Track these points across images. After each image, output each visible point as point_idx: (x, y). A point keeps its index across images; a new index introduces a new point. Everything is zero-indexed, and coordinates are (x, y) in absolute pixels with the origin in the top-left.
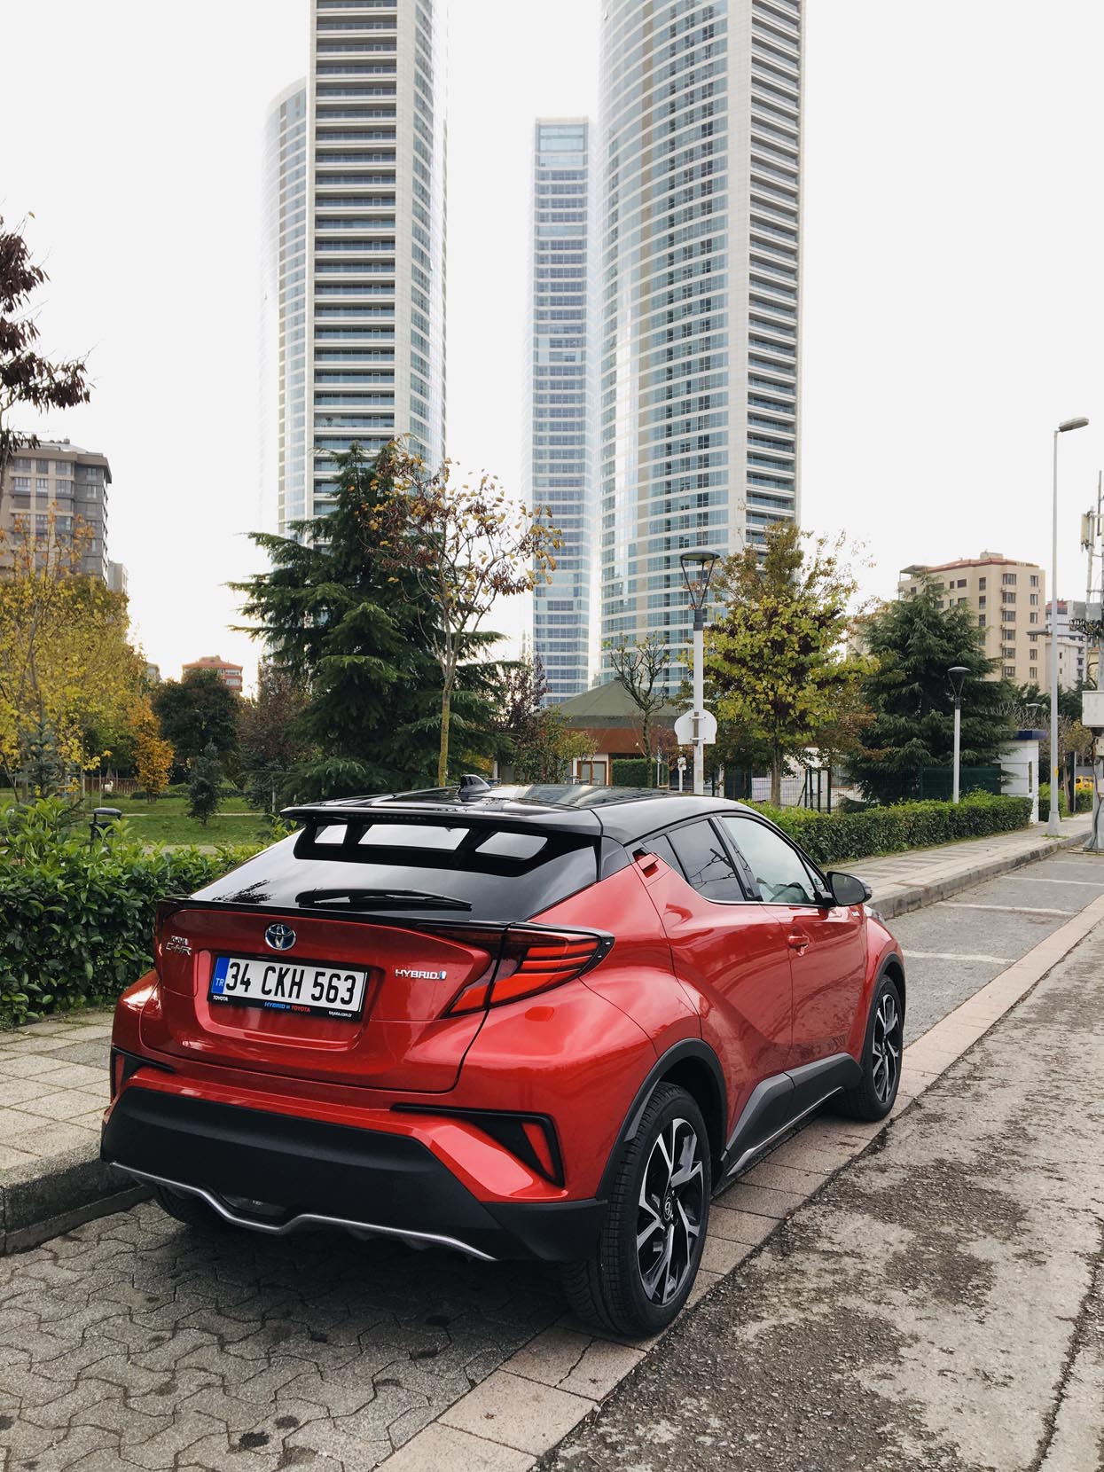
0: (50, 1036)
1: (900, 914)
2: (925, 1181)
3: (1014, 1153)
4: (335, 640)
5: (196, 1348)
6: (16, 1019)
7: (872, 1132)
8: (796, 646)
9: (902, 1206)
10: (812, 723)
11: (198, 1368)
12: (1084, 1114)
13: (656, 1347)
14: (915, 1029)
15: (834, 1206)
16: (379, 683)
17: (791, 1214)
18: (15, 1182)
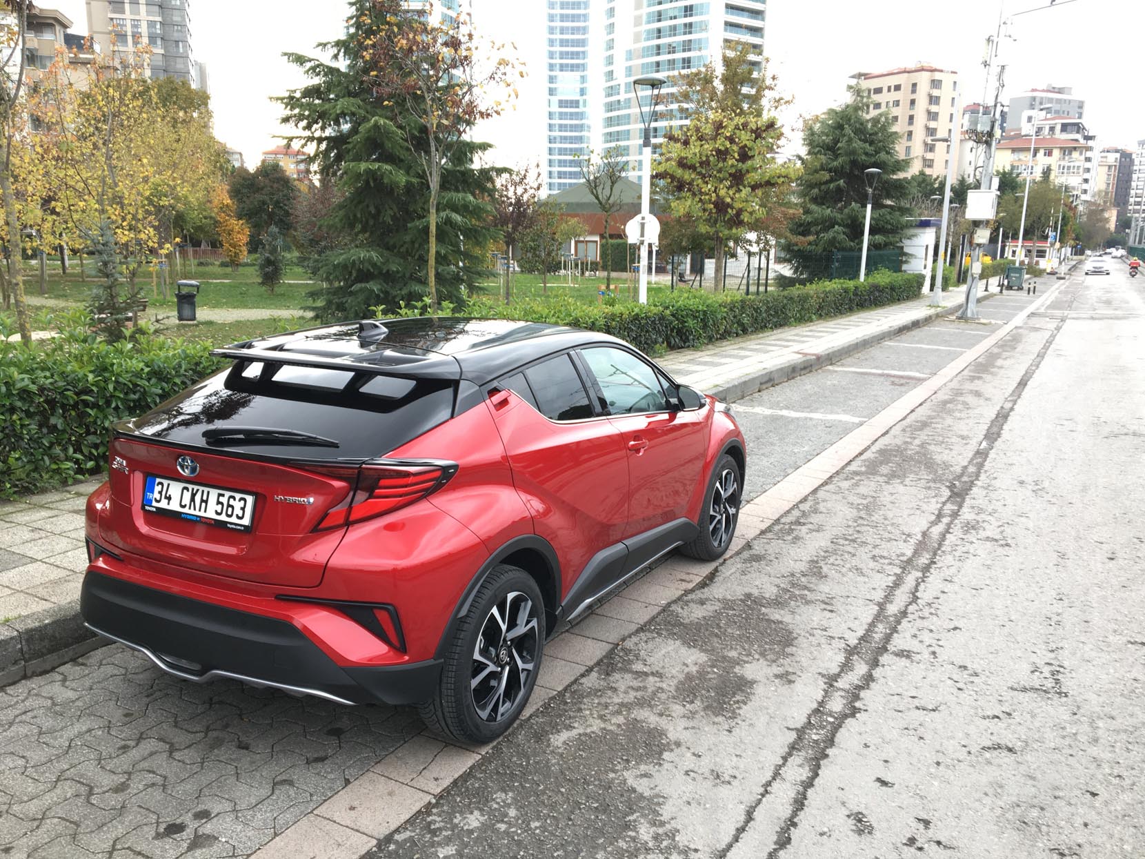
1: (793, 378)
2: (731, 612)
3: (806, 588)
4: (354, 148)
5: (151, 754)
6: (65, 480)
7: (705, 569)
8: (736, 155)
9: (707, 633)
10: (746, 220)
11: (148, 771)
12: (870, 555)
13: (490, 751)
15: (657, 633)
16: (391, 187)
18: (30, 626)
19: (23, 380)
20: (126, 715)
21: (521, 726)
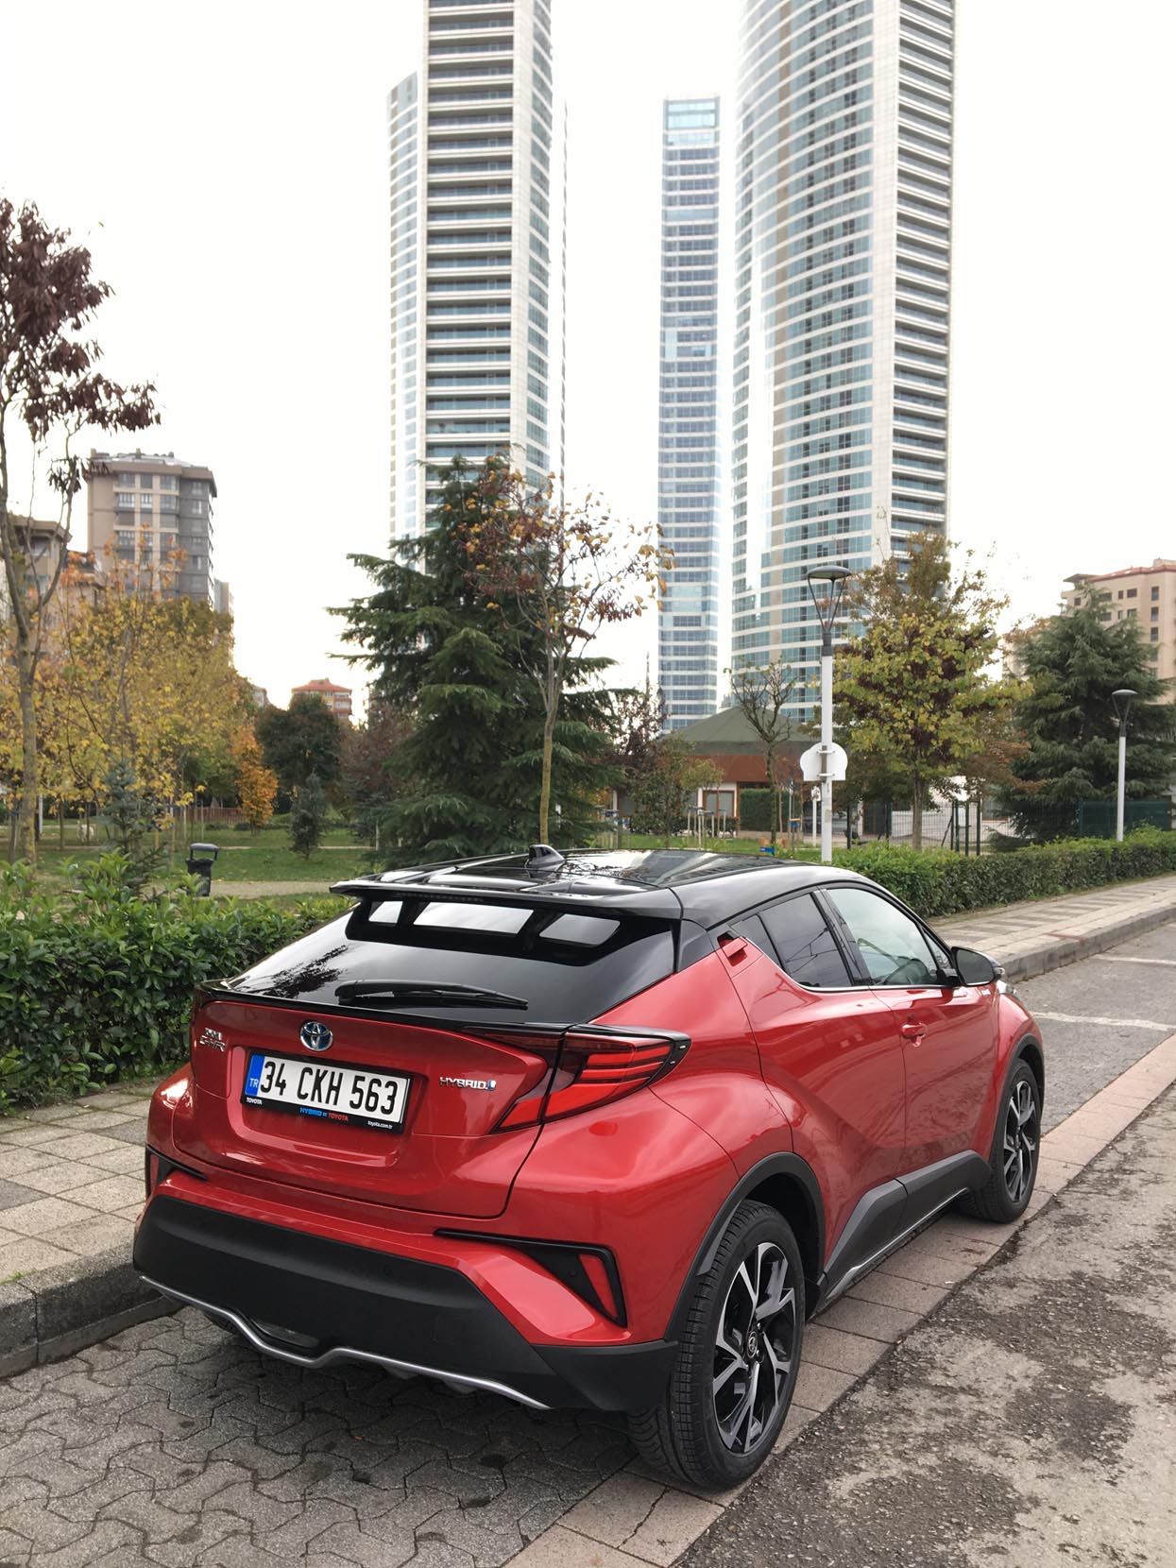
0: (109, 1110)
1: (1052, 969)
2: (1060, 1300)
3: (1164, 1266)
4: (436, 667)
5: (227, 1485)
6: (76, 1089)
7: (1001, 1236)
8: (940, 670)
9: (1031, 1330)
10: (957, 755)
11: (226, 1511)
13: (737, 1502)
14: (1060, 1110)
15: (953, 1328)
16: (482, 715)
17: (903, 1337)
18: (49, 1286)
19: (38, 946)
20: (184, 1425)
21: (775, 1463)
